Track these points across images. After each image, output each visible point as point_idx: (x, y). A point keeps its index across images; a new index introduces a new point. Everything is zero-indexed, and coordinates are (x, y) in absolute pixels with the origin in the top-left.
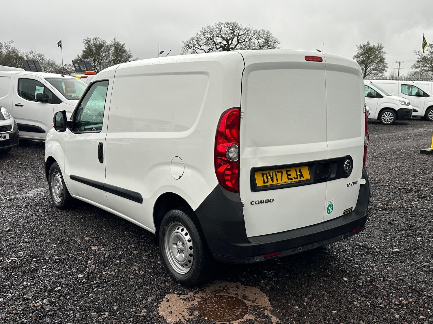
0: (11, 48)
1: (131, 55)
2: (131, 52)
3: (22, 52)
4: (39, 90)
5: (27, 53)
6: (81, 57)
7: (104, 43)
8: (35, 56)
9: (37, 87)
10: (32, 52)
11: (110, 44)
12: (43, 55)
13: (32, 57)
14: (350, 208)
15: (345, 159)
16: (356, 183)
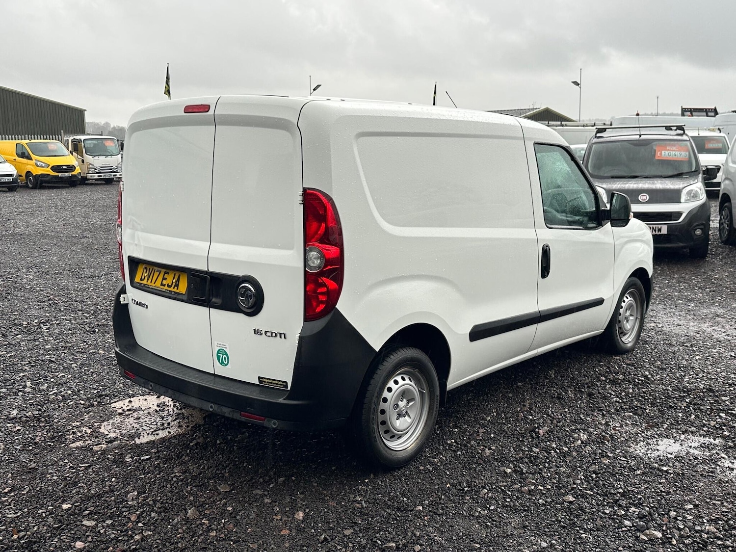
14: (280, 381)
15: (241, 280)
16: (283, 336)
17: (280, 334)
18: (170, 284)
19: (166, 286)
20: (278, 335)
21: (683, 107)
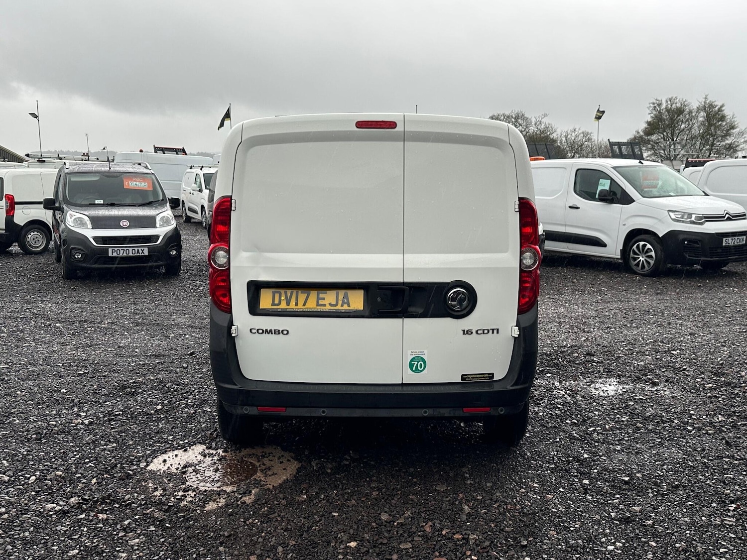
0: (543, 125)
1: (736, 123)
2: (735, 119)
3: (559, 131)
4: (604, 185)
5: (567, 132)
6: (642, 133)
7: (685, 105)
8: (579, 136)
9: (601, 181)
10: (575, 130)
11: (698, 106)
12: (591, 133)
13: (573, 138)
14: (486, 374)
15: (450, 286)
16: (495, 331)
17: (493, 330)
18: (334, 303)
19: (328, 305)
20: (491, 331)
21: (156, 146)
